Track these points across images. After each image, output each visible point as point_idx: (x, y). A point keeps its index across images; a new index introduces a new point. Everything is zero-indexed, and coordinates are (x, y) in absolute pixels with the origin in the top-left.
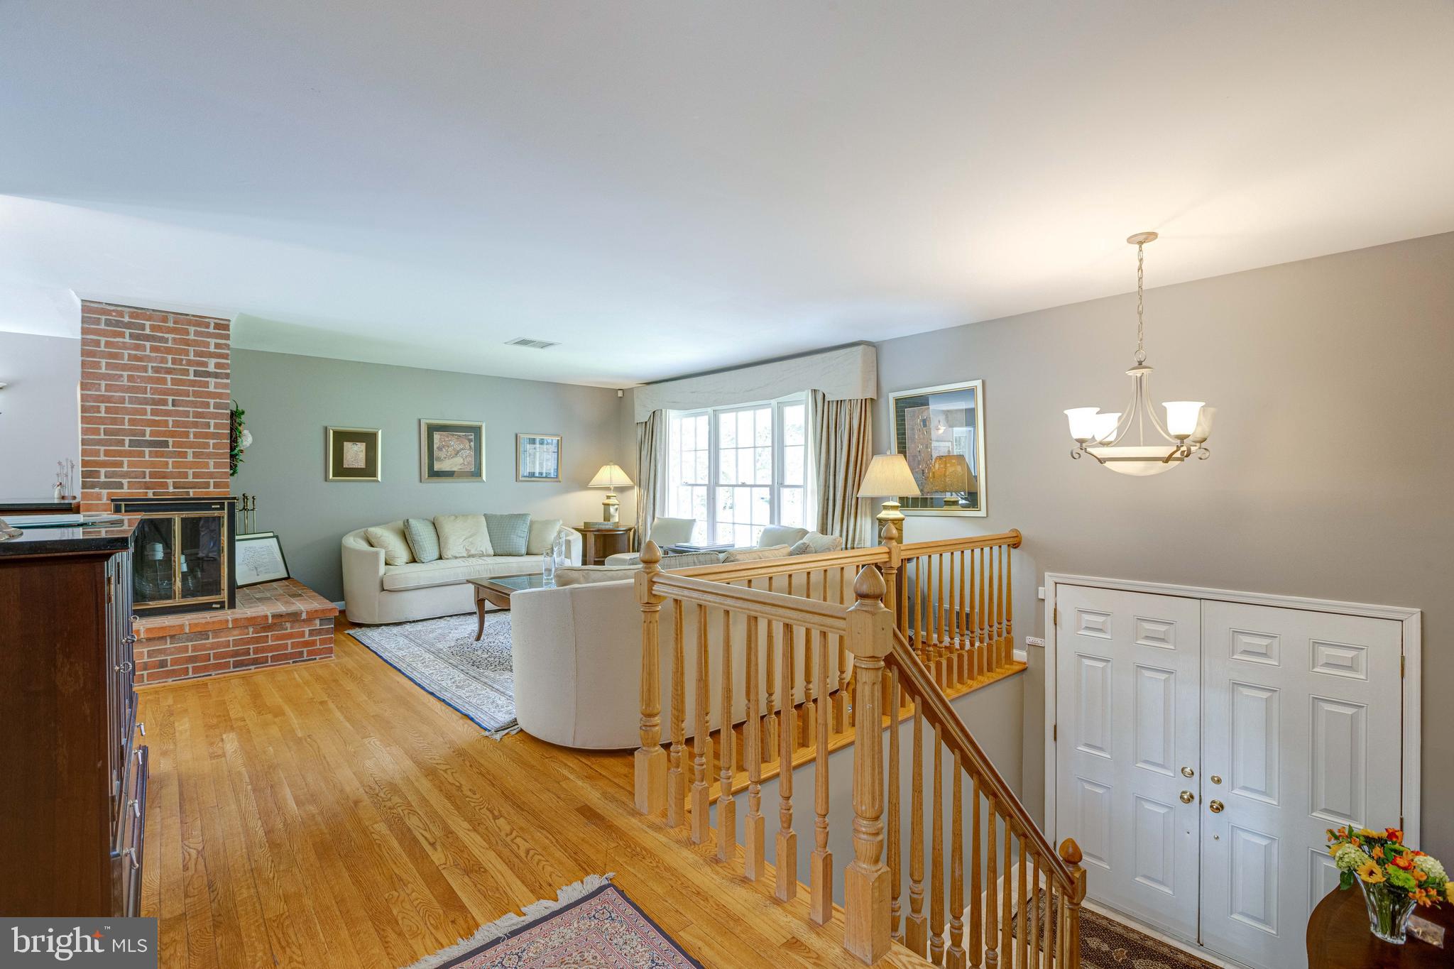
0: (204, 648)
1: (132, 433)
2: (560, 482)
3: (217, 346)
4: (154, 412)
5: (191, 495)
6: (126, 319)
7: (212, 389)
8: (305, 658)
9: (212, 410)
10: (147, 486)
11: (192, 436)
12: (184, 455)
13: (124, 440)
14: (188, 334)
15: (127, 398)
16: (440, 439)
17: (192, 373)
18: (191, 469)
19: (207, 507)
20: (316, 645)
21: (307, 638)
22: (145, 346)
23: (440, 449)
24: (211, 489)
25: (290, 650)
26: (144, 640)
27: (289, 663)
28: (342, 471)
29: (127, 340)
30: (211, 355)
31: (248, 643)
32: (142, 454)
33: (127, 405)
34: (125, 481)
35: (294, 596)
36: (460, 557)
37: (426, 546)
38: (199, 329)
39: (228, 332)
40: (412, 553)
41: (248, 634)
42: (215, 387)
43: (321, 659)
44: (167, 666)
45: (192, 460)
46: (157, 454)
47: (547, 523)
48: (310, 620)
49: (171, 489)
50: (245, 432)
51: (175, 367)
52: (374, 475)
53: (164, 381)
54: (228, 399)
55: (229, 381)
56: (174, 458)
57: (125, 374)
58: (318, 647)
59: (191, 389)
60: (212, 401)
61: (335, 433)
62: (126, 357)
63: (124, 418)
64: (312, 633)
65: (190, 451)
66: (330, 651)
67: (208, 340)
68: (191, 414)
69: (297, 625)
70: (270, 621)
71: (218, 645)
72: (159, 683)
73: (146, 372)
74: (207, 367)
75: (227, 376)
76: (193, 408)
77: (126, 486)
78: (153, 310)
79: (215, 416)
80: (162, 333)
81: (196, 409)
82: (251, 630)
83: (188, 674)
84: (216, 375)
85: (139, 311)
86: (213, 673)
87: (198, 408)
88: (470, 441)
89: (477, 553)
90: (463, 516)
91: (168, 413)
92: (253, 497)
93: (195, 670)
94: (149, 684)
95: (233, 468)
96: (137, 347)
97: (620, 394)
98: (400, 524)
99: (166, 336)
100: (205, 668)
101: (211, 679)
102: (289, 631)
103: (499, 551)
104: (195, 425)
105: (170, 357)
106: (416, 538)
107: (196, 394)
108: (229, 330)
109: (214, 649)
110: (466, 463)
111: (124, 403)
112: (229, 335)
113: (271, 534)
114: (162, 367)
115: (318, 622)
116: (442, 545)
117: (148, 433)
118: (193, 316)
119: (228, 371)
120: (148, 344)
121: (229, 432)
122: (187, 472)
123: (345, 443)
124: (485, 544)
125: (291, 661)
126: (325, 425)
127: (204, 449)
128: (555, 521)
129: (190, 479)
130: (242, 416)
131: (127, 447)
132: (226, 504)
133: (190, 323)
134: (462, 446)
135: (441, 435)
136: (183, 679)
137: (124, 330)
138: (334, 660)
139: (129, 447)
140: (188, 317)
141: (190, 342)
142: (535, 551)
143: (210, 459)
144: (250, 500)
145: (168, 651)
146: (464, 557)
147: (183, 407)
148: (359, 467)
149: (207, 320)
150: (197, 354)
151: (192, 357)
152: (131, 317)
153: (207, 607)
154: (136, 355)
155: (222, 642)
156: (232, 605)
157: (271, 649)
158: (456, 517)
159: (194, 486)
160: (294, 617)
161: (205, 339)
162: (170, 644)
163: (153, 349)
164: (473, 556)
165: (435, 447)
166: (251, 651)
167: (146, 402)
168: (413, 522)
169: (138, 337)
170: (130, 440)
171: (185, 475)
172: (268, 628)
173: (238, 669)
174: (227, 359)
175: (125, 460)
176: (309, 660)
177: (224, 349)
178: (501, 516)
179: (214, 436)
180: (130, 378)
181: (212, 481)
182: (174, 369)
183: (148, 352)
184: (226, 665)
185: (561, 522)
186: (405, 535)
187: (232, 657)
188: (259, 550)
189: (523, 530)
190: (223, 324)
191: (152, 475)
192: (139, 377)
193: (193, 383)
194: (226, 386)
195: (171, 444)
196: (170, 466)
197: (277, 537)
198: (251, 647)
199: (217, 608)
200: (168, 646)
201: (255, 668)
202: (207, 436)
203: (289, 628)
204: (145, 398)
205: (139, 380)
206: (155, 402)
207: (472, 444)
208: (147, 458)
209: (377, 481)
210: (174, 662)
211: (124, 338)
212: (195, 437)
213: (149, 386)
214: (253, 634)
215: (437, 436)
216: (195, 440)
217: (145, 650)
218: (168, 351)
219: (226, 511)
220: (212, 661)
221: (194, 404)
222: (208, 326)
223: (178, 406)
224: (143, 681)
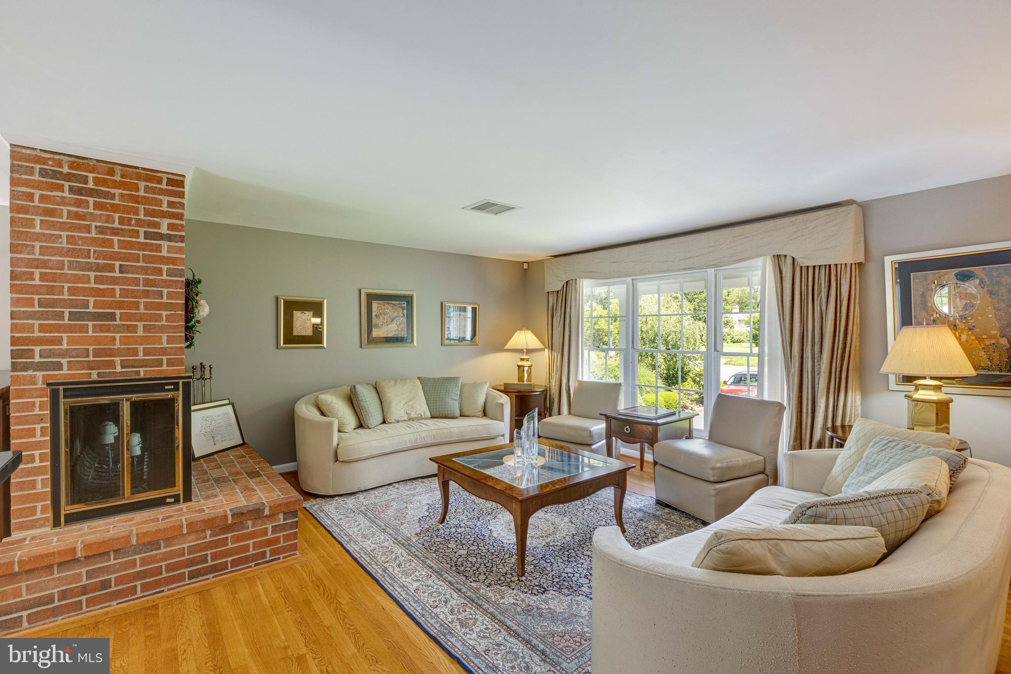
0: (154, 560)
1: (72, 304)
2: (477, 345)
3: (171, 204)
4: (98, 280)
5: (142, 375)
6: (66, 170)
7: (164, 253)
8: (268, 559)
9: (165, 277)
10: (91, 366)
11: (142, 307)
12: (134, 329)
13: (63, 312)
14: (138, 190)
15: (66, 263)
16: (378, 307)
17: (142, 235)
18: (141, 344)
19: (160, 388)
20: (280, 543)
21: (270, 535)
22: (87, 202)
23: (377, 316)
24: (165, 367)
25: (251, 552)
26: (83, 559)
27: (251, 567)
28: (291, 339)
29: (66, 194)
30: (164, 215)
31: (206, 549)
32: (85, 329)
33: (66, 271)
34: (64, 361)
35: (253, 474)
36: (402, 421)
37: (372, 411)
38: (150, 185)
39: (182, 189)
40: (359, 418)
41: (205, 538)
42: (168, 252)
43: (284, 557)
44: (110, 587)
45: (142, 334)
46: (102, 329)
47: (476, 386)
48: (273, 516)
49: (119, 369)
50: (202, 302)
51: (123, 227)
52: (321, 342)
53: (110, 243)
54: (183, 265)
55: (183, 245)
56: (122, 333)
57: (64, 234)
58: (282, 544)
59: (141, 253)
60: (165, 268)
61: (286, 302)
62: (65, 214)
63: (63, 286)
64: (275, 529)
65: (140, 325)
66: (294, 547)
67: (161, 197)
68: (141, 282)
69: (259, 522)
70: (230, 521)
71: (171, 555)
72: (101, 608)
73: (89, 232)
74: (159, 228)
75: (182, 239)
76: (143, 274)
77: (65, 367)
78: (98, 161)
79: (167, 284)
80: (108, 187)
81: (147, 277)
82: (208, 533)
83: (136, 593)
84: (169, 238)
85: (81, 161)
86: (165, 589)
87: (149, 275)
88: (403, 309)
89: (416, 416)
90: (401, 380)
91: (114, 281)
92: (210, 366)
93: (145, 587)
94: (88, 612)
95: (189, 339)
96: (78, 203)
97: (526, 266)
98: (347, 389)
99: (113, 191)
100: (157, 584)
101: (163, 597)
102: (250, 529)
103: (435, 414)
104: (146, 294)
105: (117, 216)
106: (364, 404)
107: (146, 258)
108: (183, 187)
109: (166, 560)
110: (400, 330)
111: (63, 269)
112: (183, 193)
113: (227, 402)
114: (107, 228)
115: (281, 516)
116: (385, 410)
117: (91, 305)
118: (144, 169)
119: (183, 233)
120: (91, 200)
121: (184, 302)
122: (137, 348)
123: (295, 312)
124: (422, 408)
125: (253, 564)
126: (277, 295)
127: (156, 321)
128: (483, 383)
129: (141, 356)
130: (199, 286)
131: (66, 321)
132: (181, 384)
133: (140, 177)
134: (396, 314)
135: (378, 304)
136: (130, 600)
137: (62, 182)
138: (299, 557)
139: (69, 320)
140: (137, 170)
141: (140, 199)
142: (467, 413)
143: (162, 333)
144: (207, 369)
145: (112, 569)
146: (405, 421)
147: (132, 273)
148: (307, 334)
149: (159, 175)
150: (148, 213)
151: (142, 217)
152: (70, 168)
153: (160, 502)
154: (76, 213)
155: (176, 550)
156: (188, 497)
157: (231, 552)
158: (396, 381)
159: (145, 364)
160: (256, 513)
161: (158, 197)
162: (114, 559)
163: (97, 206)
164: (412, 419)
165: (374, 314)
166: (209, 558)
167: (89, 267)
168: (359, 388)
169: (79, 191)
170: (69, 312)
171: (135, 352)
172: (227, 529)
173: (194, 580)
174: (182, 220)
175: (65, 335)
176: (273, 560)
177: (177, 208)
178: (434, 379)
179: (166, 306)
180: (70, 239)
181: (165, 358)
182: (122, 230)
183: (91, 210)
184: (181, 578)
185: (488, 385)
186: (352, 400)
187: (188, 566)
188: (216, 418)
189: (455, 393)
190: (177, 180)
191: (96, 353)
192: (80, 238)
193: (143, 247)
194: (180, 250)
195: (118, 317)
196: (118, 341)
197: (233, 404)
198: (209, 552)
199: (170, 503)
200: (112, 562)
201: (213, 577)
202: (160, 306)
203: (250, 527)
204: (88, 263)
205: (80, 242)
206: (98, 268)
207: (405, 311)
208: (90, 333)
209: (323, 347)
210: (119, 581)
211: (63, 192)
212: (146, 308)
213: (92, 249)
214: (210, 537)
215: (375, 305)
216: (145, 312)
217: (84, 570)
218: (115, 208)
219: (181, 392)
220: (164, 575)
221: (144, 270)
222: (160, 182)
223: (127, 273)
224: (81, 609)
